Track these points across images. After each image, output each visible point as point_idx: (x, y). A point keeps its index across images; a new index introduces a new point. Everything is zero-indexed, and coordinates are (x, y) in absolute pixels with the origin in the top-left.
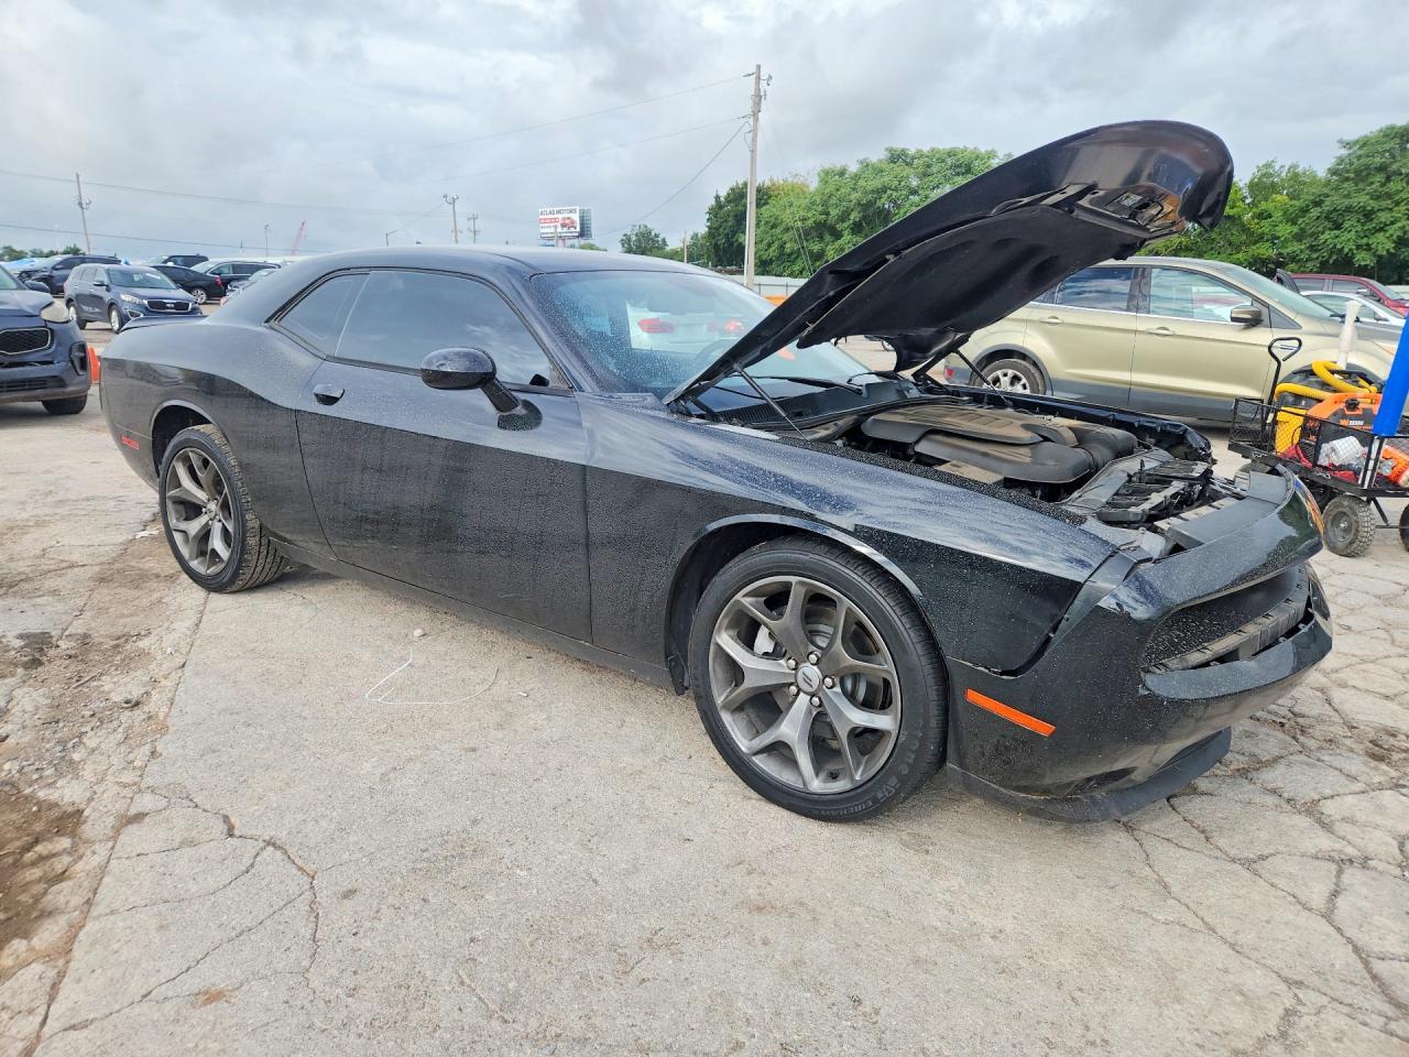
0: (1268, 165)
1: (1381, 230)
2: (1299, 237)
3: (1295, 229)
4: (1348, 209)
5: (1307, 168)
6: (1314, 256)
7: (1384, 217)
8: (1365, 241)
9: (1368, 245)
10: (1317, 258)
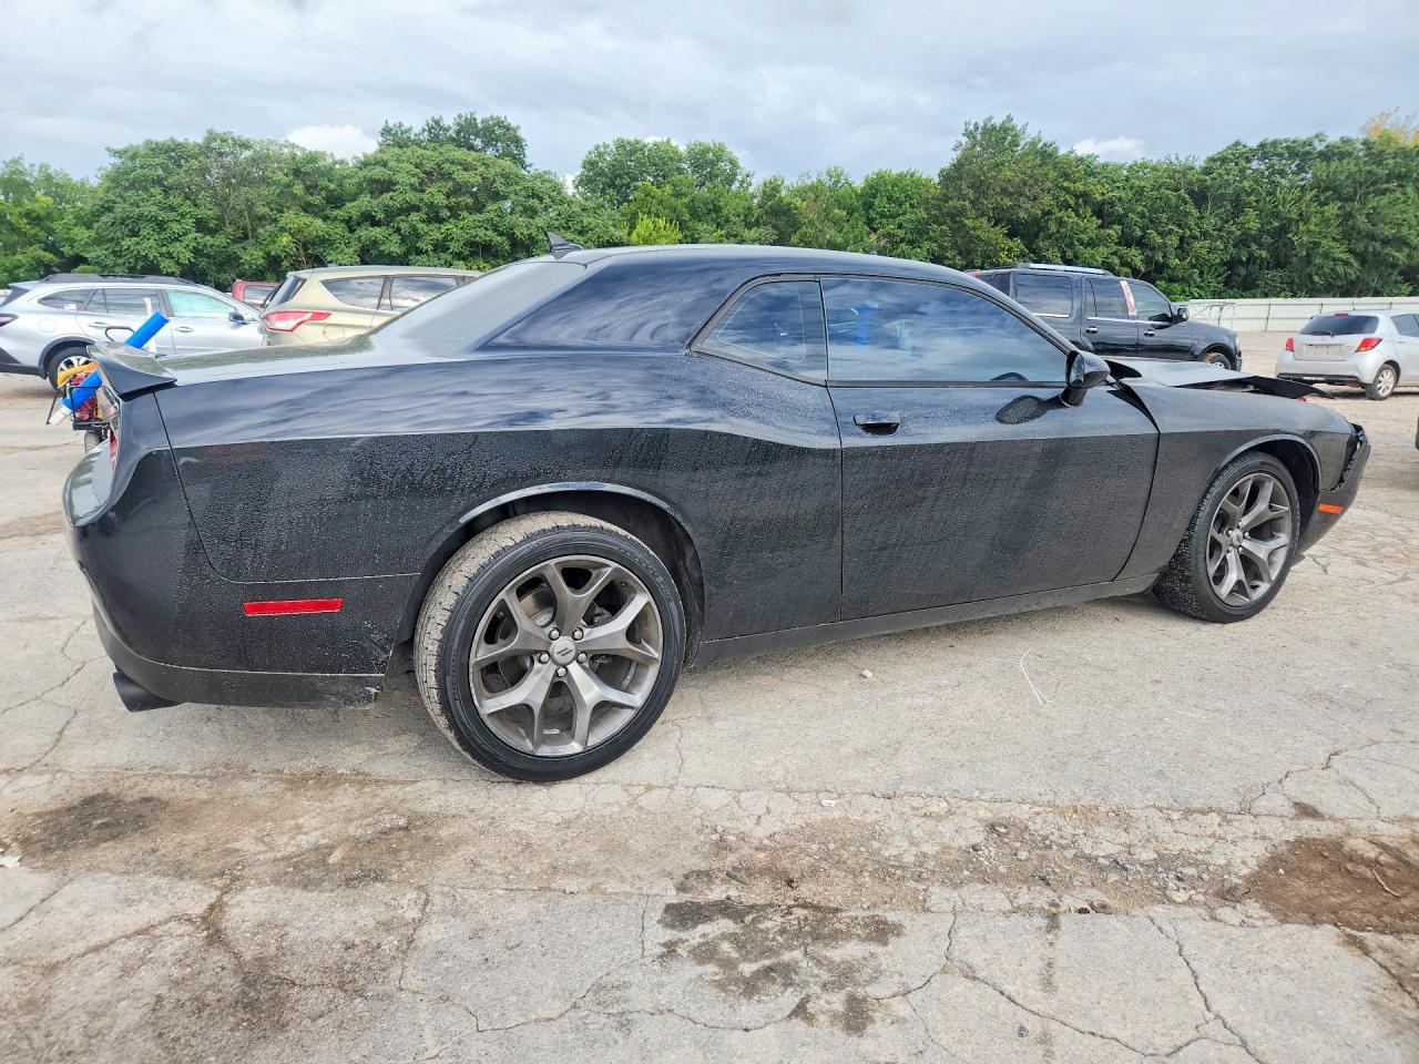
0: (15, 162)
1: (176, 240)
2: (98, 241)
3: (93, 234)
4: (140, 217)
5: (58, 169)
6: (120, 261)
7: (176, 227)
8: (164, 249)
9: (168, 253)
10: (124, 264)
